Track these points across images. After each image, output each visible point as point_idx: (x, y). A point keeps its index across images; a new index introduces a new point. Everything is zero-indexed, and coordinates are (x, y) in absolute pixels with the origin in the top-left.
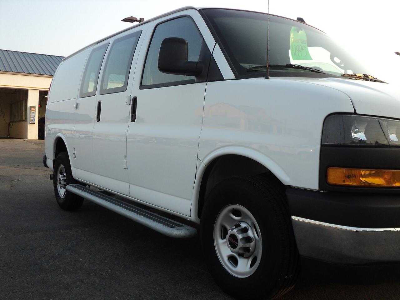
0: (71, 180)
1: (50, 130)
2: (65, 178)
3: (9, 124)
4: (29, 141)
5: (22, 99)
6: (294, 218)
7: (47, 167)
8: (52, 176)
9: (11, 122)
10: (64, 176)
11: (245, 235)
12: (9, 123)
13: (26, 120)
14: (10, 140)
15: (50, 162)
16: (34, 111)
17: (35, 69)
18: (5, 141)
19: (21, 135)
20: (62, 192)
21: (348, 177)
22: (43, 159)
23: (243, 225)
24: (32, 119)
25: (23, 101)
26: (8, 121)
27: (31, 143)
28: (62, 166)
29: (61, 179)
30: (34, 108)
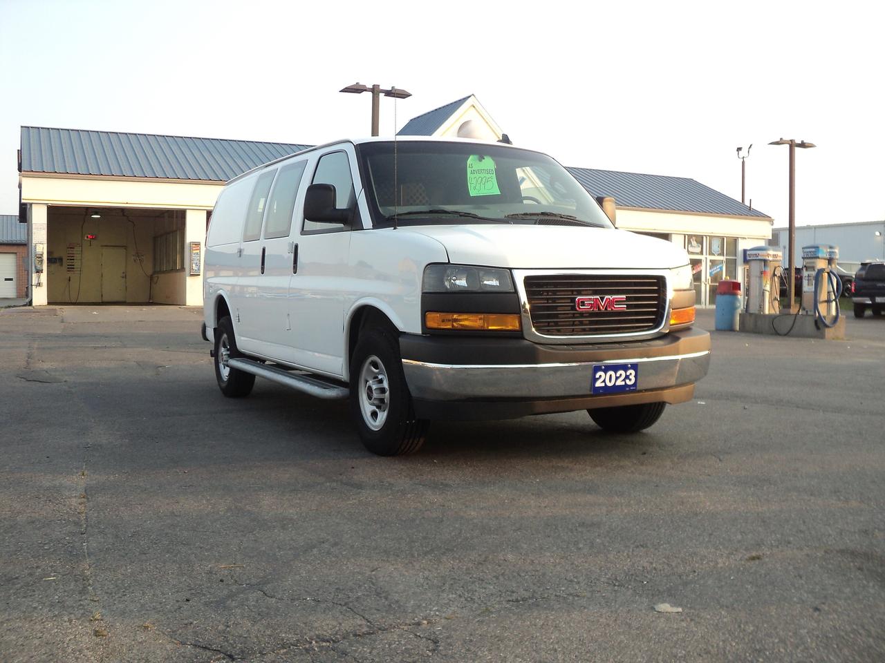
0: (235, 353)
1: (211, 287)
2: (229, 353)
3: (151, 278)
4: (189, 308)
5: (174, 229)
6: (403, 360)
7: (207, 340)
8: (213, 352)
9: (155, 272)
10: (228, 350)
11: (380, 386)
12: (152, 275)
13: (183, 269)
14: (154, 308)
15: (210, 334)
16: (198, 251)
17: (198, 170)
18: (145, 308)
19: (174, 298)
20: (225, 372)
21: (443, 321)
22: (201, 329)
23: (380, 377)
24: (194, 265)
25: (176, 231)
26: (150, 272)
27: (193, 312)
28: (225, 336)
29: (224, 353)
30: (198, 244)
